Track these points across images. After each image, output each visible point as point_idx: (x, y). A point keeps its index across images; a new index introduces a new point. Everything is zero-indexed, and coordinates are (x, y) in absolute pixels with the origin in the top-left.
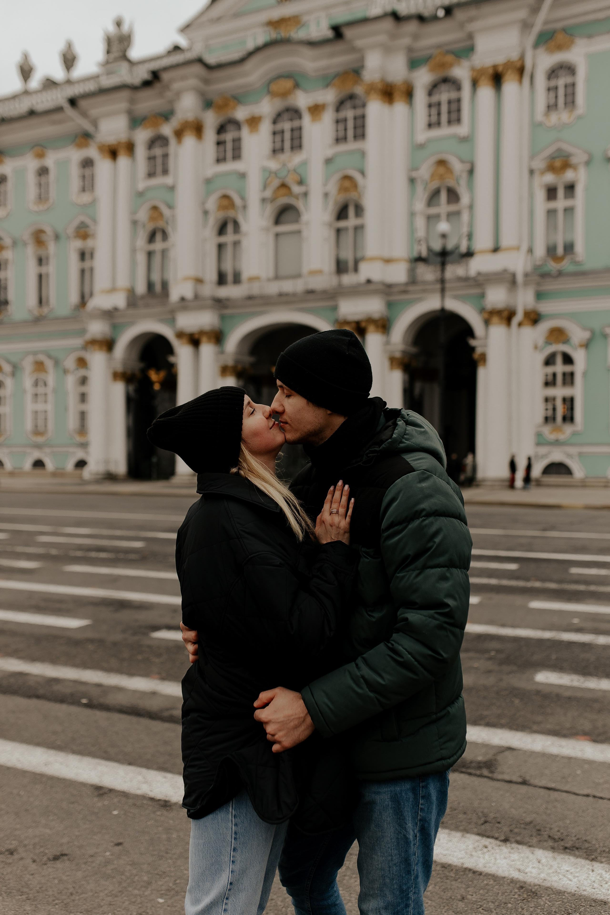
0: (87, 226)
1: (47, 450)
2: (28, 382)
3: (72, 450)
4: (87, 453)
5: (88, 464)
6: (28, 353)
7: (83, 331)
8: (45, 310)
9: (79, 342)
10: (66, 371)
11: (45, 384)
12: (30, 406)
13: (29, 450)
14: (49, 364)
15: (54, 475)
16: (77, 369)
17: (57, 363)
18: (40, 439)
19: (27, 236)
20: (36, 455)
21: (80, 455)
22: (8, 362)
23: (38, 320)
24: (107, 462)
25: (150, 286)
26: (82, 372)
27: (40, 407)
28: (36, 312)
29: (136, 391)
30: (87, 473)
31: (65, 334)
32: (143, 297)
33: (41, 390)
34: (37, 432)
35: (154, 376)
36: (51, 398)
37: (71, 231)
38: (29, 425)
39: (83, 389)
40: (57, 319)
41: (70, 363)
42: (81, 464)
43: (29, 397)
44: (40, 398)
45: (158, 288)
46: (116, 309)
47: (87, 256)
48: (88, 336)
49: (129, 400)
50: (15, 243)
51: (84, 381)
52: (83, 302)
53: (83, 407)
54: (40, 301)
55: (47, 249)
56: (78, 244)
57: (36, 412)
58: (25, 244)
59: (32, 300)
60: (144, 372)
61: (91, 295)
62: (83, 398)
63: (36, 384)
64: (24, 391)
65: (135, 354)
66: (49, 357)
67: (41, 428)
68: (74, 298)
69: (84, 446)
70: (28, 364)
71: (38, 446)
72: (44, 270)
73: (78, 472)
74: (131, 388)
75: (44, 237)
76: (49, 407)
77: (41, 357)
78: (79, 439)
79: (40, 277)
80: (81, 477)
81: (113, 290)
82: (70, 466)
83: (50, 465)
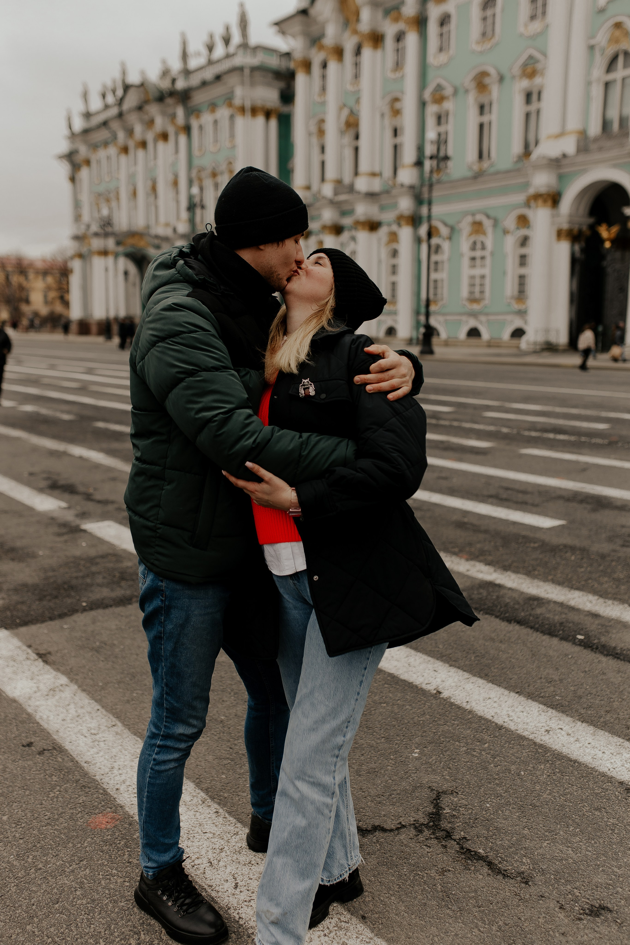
0: (537, 61)
1: (483, 318)
2: (465, 246)
3: (509, 318)
4: (526, 322)
5: (527, 333)
6: (466, 214)
7: (527, 185)
8: (485, 164)
9: (521, 198)
10: (506, 232)
11: (483, 248)
12: (466, 271)
13: (464, 318)
14: (487, 224)
15: (489, 345)
16: (518, 228)
17: (496, 222)
18: (476, 307)
19: (468, 81)
20: (472, 323)
21: (518, 323)
22: (446, 224)
23: (478, 176)
24: (547, 331)
25: (606, 125)
26: (524, 232)
27: (477, 272)
28: (476, 167)
29: (582, 250)
30: (524, 343)
31: (504, 191)
32: (596, 140)
33: (478, 254)
34: (473, 300)
35: (604, 232)
36: (488, 261)
37: (516, 70)
38: (465, 292)
39: (523, 251)
40: (497, 173)
41: (510, 222)
42: (518, 333)
43: (466, 262)
44: (478, 262)
45: (616, 126)
46: (564, 156)
47: (535, 97)
48: (532, 191)
49: (574, 261)
50: (456, 92)
51: (524, 241)
52: (527, 152)
53: (523, 271)
54: (480, 156)
55: (490, 93)
56: (525, 83)
57: (473, 277)
58: (467, 91)
59: (472, 154)
60: (593, 227)
61: (537, 143)
62: (523, 260)
63: (473, 248)
64: (462, 255)
65: (584, 208)
66: (488, 217)
67: (477, 295)
68: (517, 148)
69: (522, 313)
70: (465, 226)
71: (474, 315)
72: (485, 119)
73: (515, 342)
74: (577, 248)
75: (487, 80)
76: (486, 271)
77: (479, 217)
78: (516, 306)
79: (481, 126)
80: (518, 347)
81: (562, 134)
82: (506, 335)
83: (485, 335)
